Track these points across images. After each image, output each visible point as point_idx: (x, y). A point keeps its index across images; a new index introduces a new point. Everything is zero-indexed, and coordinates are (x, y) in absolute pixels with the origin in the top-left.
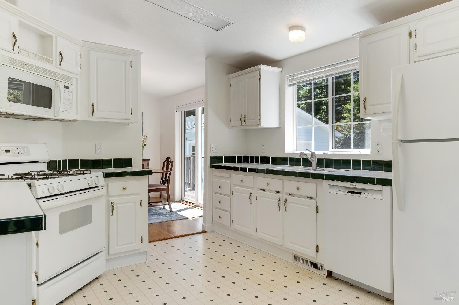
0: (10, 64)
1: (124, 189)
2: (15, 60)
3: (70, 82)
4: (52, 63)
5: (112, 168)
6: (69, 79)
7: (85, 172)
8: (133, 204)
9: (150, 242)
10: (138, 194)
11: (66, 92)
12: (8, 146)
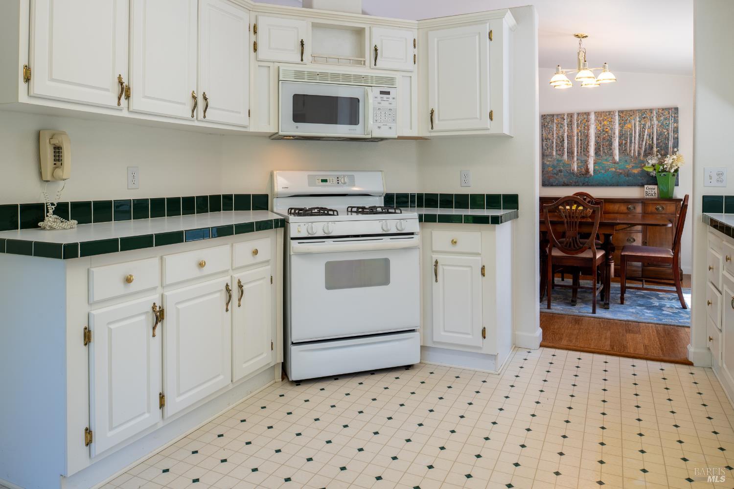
0: (295, 78)
1: (455, 242)
2: (302, 72)
3: (393, 85)
4: (364, 64)
5: (468, 208)
6: (391, 81)
7: (390, 210)
8: (468, 269)
9: (541, 346)
10: (478, 254)
11: (385, 99)
12: (324, 174)
